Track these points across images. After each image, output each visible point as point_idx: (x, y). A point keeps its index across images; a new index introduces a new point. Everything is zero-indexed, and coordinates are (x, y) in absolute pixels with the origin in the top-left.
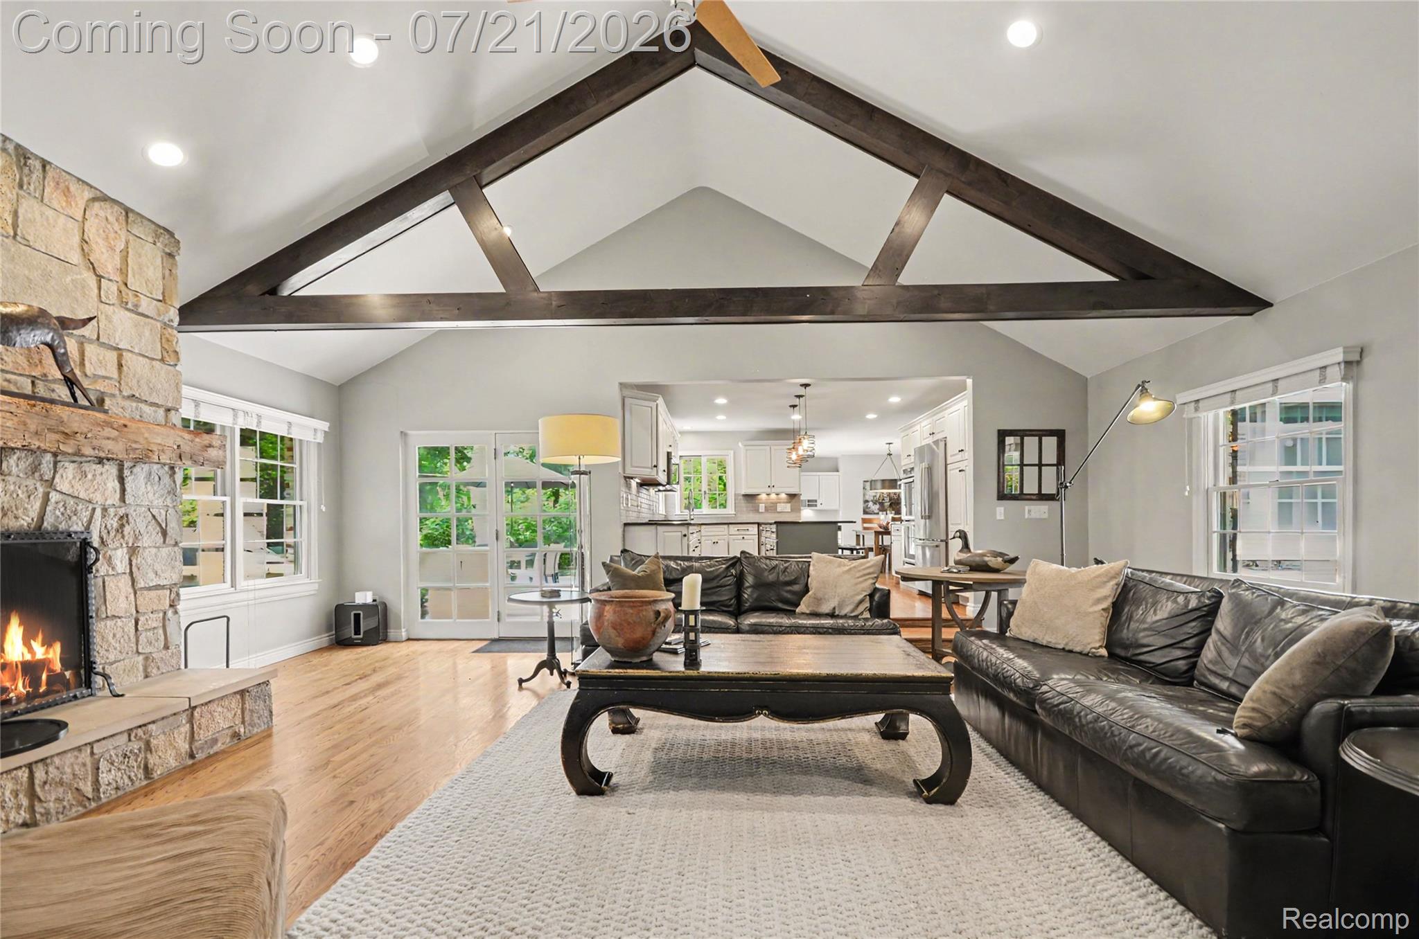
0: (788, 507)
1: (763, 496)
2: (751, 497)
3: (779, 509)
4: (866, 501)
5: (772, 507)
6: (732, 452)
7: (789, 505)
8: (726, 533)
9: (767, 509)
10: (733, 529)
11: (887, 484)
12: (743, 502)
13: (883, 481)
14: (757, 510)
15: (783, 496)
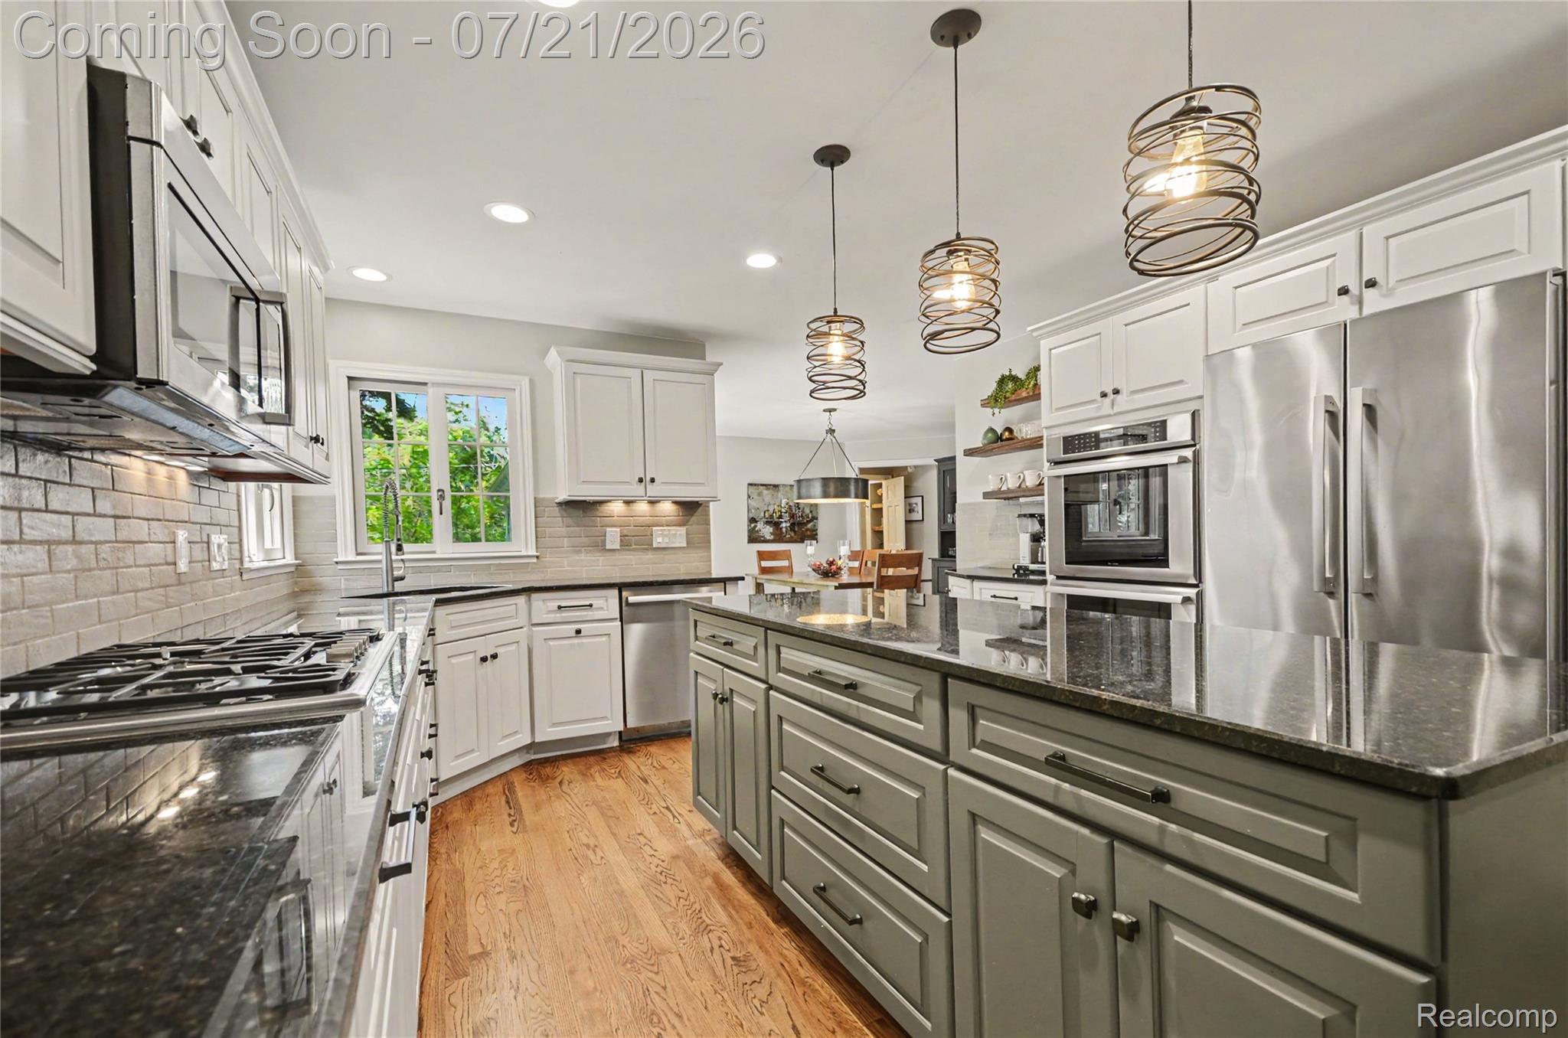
0: (678, 536)
1: (617, 508)
2: (580, 508)
3: (658, 541)
4: (753, 520)
5: (637, 539)
6: (525, 382)
7: (682, 530)
8: (522, 620)
9: (626, 543)
10: (544, 606)
11: (832, 489)
12: (558, 525)
13: (826, 481)
14: (600, 546)
15: (667, 508)
